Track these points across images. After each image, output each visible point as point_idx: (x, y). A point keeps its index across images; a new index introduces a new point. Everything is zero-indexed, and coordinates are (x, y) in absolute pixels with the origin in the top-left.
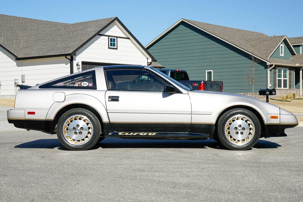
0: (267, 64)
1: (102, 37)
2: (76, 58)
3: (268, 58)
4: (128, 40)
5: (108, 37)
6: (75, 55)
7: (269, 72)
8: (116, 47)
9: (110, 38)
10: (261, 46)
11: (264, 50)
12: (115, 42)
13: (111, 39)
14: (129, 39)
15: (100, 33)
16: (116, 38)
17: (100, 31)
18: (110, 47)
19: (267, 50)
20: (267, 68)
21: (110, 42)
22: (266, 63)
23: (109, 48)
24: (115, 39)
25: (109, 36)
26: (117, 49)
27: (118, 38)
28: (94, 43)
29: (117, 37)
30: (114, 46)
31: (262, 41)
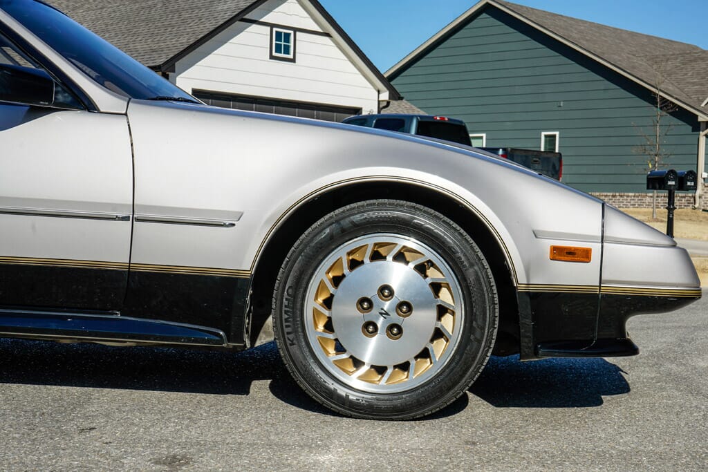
0: (700, 119)
1: (254, 27)
2: (177, 78)
3: (703, 105)
4: (326, 39)
5: (269, 28)
6: (174, 71)
7: (703, 140)
8: (291, 56)
9: (275, 29)
10: (686, 74)
11: (694, 84)
12: (288, 42)
13: (278, 34)
14: (328, 35)
15: (247, 16)
16: (292, 32)
17: (246, 9)
18: (274, 54)
19: (702, 85)
20: (699, 131)
21: (274, 42)
22: (697, 116)
23: (272, 57)
24: (289, 34)
25: (272, 26)
26: (293, 60)
27: (298, 33)
28: (230, 41)
29: (296, 30)
30: (287, 51)
31: (691, 61)
